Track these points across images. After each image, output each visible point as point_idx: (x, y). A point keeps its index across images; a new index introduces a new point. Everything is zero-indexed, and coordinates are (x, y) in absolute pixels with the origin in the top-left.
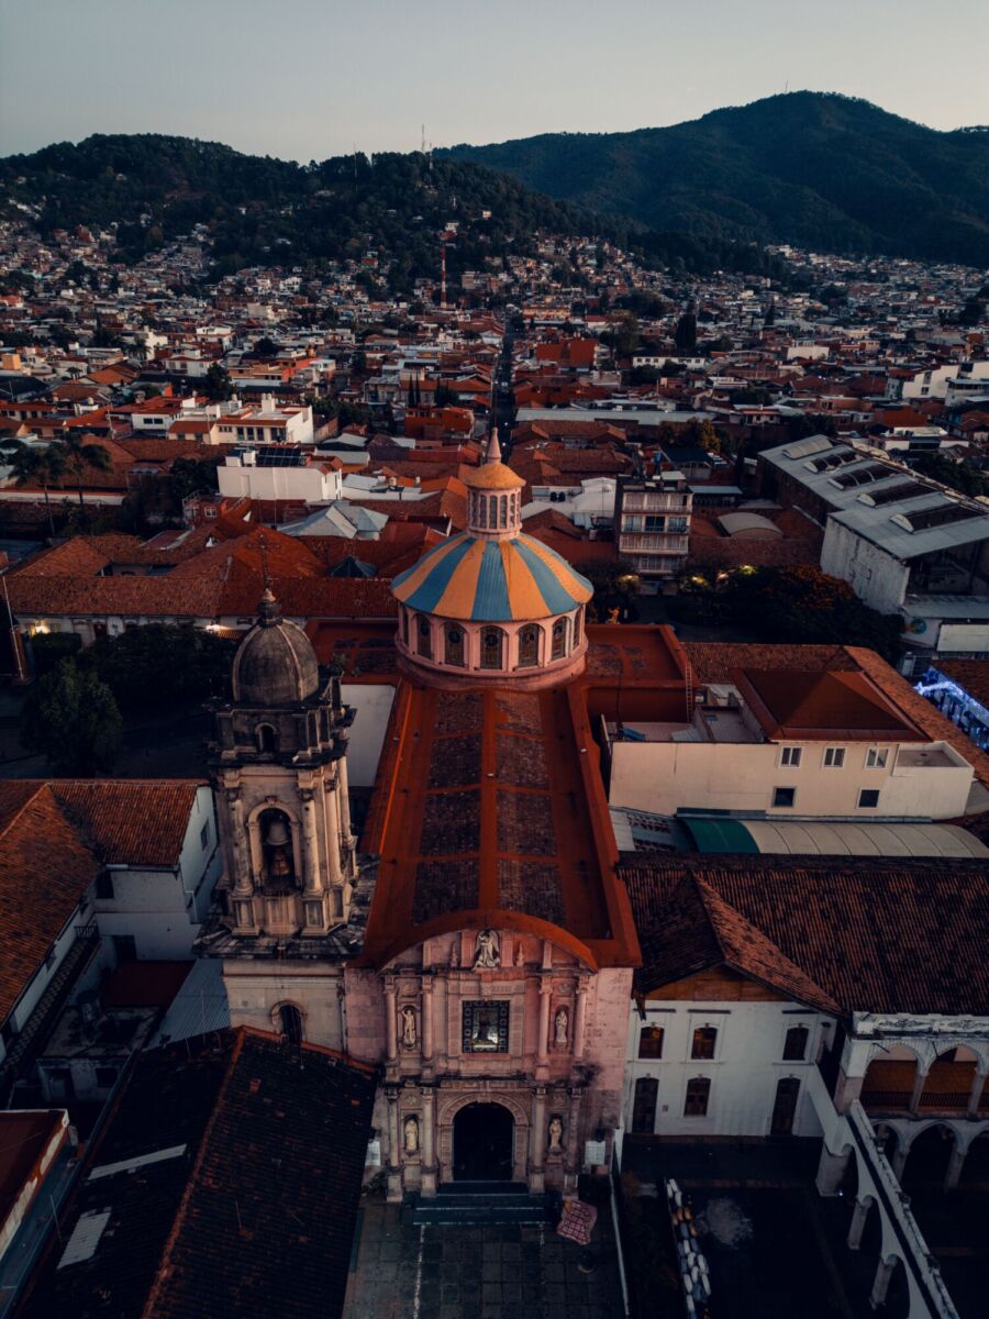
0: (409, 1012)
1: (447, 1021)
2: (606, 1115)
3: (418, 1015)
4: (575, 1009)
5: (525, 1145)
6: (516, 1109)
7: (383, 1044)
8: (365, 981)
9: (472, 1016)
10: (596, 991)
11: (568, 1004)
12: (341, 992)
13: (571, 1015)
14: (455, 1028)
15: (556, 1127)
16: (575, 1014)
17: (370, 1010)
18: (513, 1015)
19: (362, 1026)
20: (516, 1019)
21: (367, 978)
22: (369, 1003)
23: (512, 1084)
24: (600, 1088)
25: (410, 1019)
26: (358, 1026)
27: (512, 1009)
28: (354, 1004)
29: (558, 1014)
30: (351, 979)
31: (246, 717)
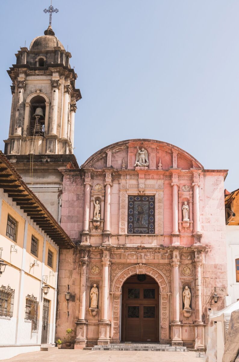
0: (97, 202)
1: (119, 209)
2: (219, 285)
3: (103, 203)
4: (193, 200)
5: (167, 312)
6: (161, 280)
7: (81, 227)
8: (74, 184)
9: (133, 207)
10: (204, 191)
11: (188, 197)
12: (61, 192)
13: (191, 204)
14: (123, 214)
15: (187, 292)
16: (193, 204)
17: (76, 204)
18: (157, 205)
19: (70, 215)
20: (159, 208)
21: (76, 182)
22: (75, 199)
23: (158, 256)
24: (212, 263)
25: (97, 207)
26: (68, 215)
27: (156, 201)
28: (67, 199)
29: (183, 204)
30: (66, 182)
31: (33, 55)
